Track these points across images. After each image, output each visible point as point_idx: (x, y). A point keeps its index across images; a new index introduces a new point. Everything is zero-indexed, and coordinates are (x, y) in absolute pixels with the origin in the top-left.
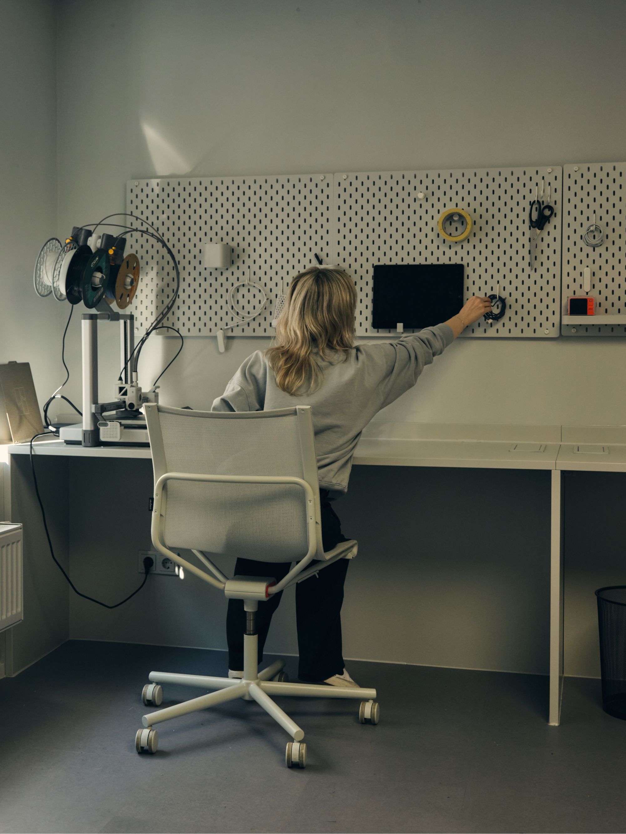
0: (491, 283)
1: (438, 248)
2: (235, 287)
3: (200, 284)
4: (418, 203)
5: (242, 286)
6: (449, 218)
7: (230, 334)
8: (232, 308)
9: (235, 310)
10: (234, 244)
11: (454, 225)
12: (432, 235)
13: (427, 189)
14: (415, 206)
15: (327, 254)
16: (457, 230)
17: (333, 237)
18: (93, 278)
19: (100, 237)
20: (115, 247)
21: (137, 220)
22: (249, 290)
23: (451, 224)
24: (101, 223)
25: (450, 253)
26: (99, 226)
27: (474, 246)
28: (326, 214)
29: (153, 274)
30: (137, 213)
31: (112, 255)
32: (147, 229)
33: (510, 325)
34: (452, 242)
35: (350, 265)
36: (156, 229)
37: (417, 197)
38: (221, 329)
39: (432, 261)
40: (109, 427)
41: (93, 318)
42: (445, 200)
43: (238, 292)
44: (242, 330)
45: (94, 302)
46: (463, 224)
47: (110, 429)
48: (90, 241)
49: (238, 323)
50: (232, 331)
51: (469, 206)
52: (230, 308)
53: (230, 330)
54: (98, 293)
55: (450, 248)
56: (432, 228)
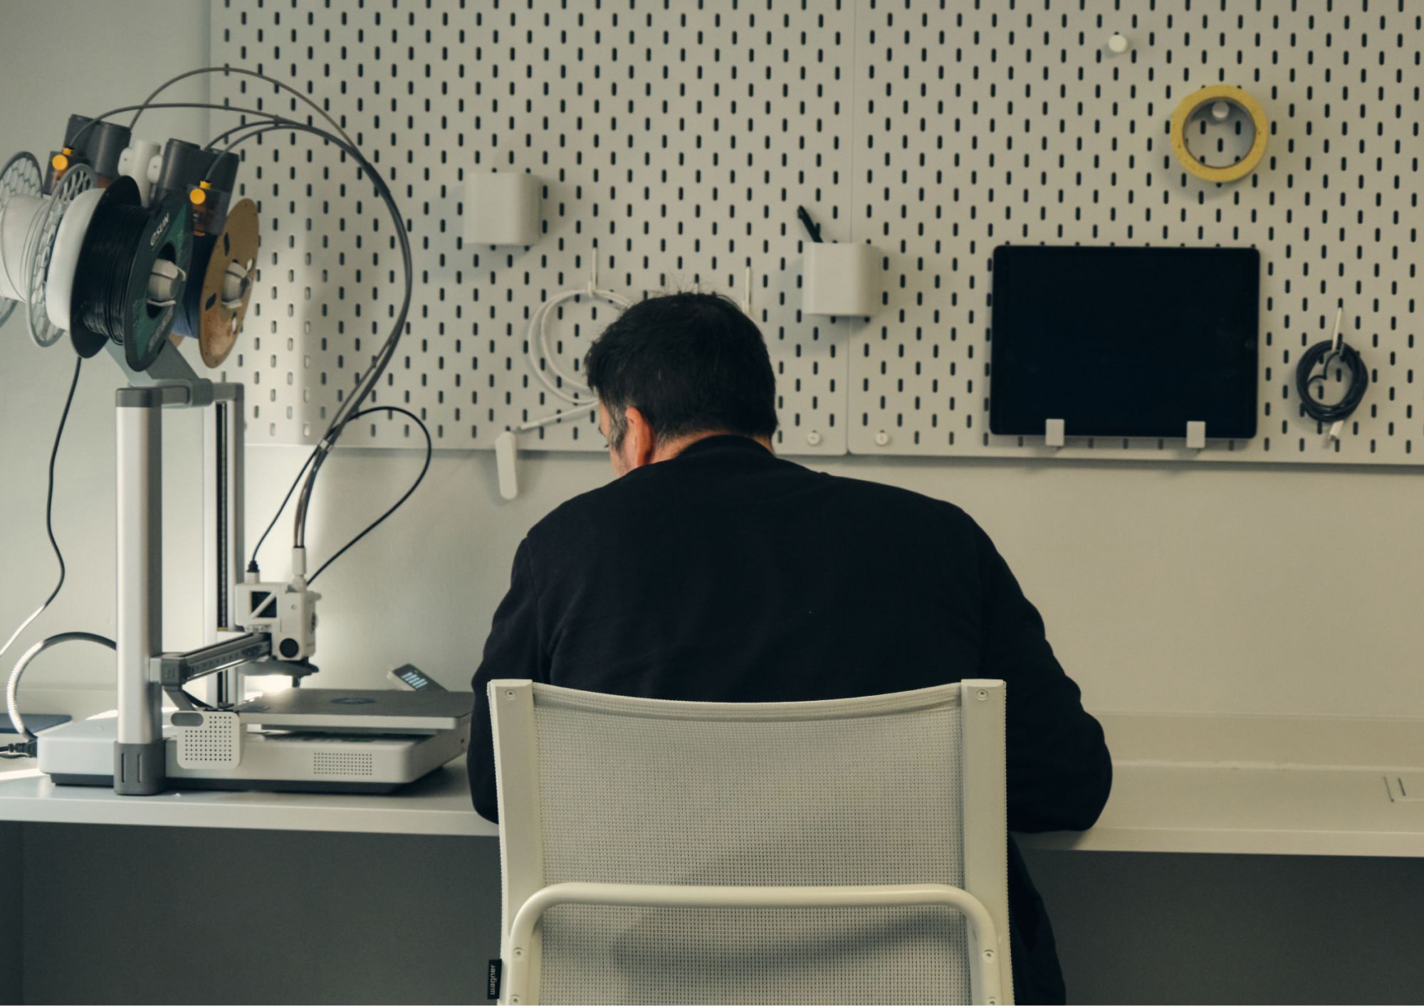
0: (1320, 304)
1: (1166, 200)
2: (553, 304)
3: (442, 291)
4: (1107, 64)
5: (573, 298)
6: (1202, 113)
7: (534, 444)
8: (543, 363)
9: (551, 372)
10: (548, 173)
11: (1214, 132)
12: (1147, 161)
13: (1135, 24)
14: (1099, 73)
15: (835, 210)
16: (1220, 148)
17: (852, 160)
18: (153, 279)
19: (157, 149)
20: (208, 181)
21: (277, 90)
22: (594, 311)
23: (1203, 131)
24: (152, 102)
25: (1201, 214)
26: (146, 112)
27: (1272, 196)
28: (833, 91)
29: (293, 258)
30: (277, 69)
31: (201, 205)
32: (310, 119)
33: (1373, 429)
34: (1208, 182)
35: (903, 244)
36: (339, 122)
37: (1107, 46)
38: (508, 429)
39: (1147, 236)
40: (205, 726)
41: (150, 400)
42: (1188, 57)
43: (560, 316)
44: (571, 434)
45: (150, 350)
46: (1238, 131)
47: (208, 734)
48: (125, 160)
49: (559, 412)
50: (542, 436)
51: (1257, 78)
52: (537, 365)
53: (537, 433)
54: (160, 323)
55: (1201, 201)
56: (1150, 141)
